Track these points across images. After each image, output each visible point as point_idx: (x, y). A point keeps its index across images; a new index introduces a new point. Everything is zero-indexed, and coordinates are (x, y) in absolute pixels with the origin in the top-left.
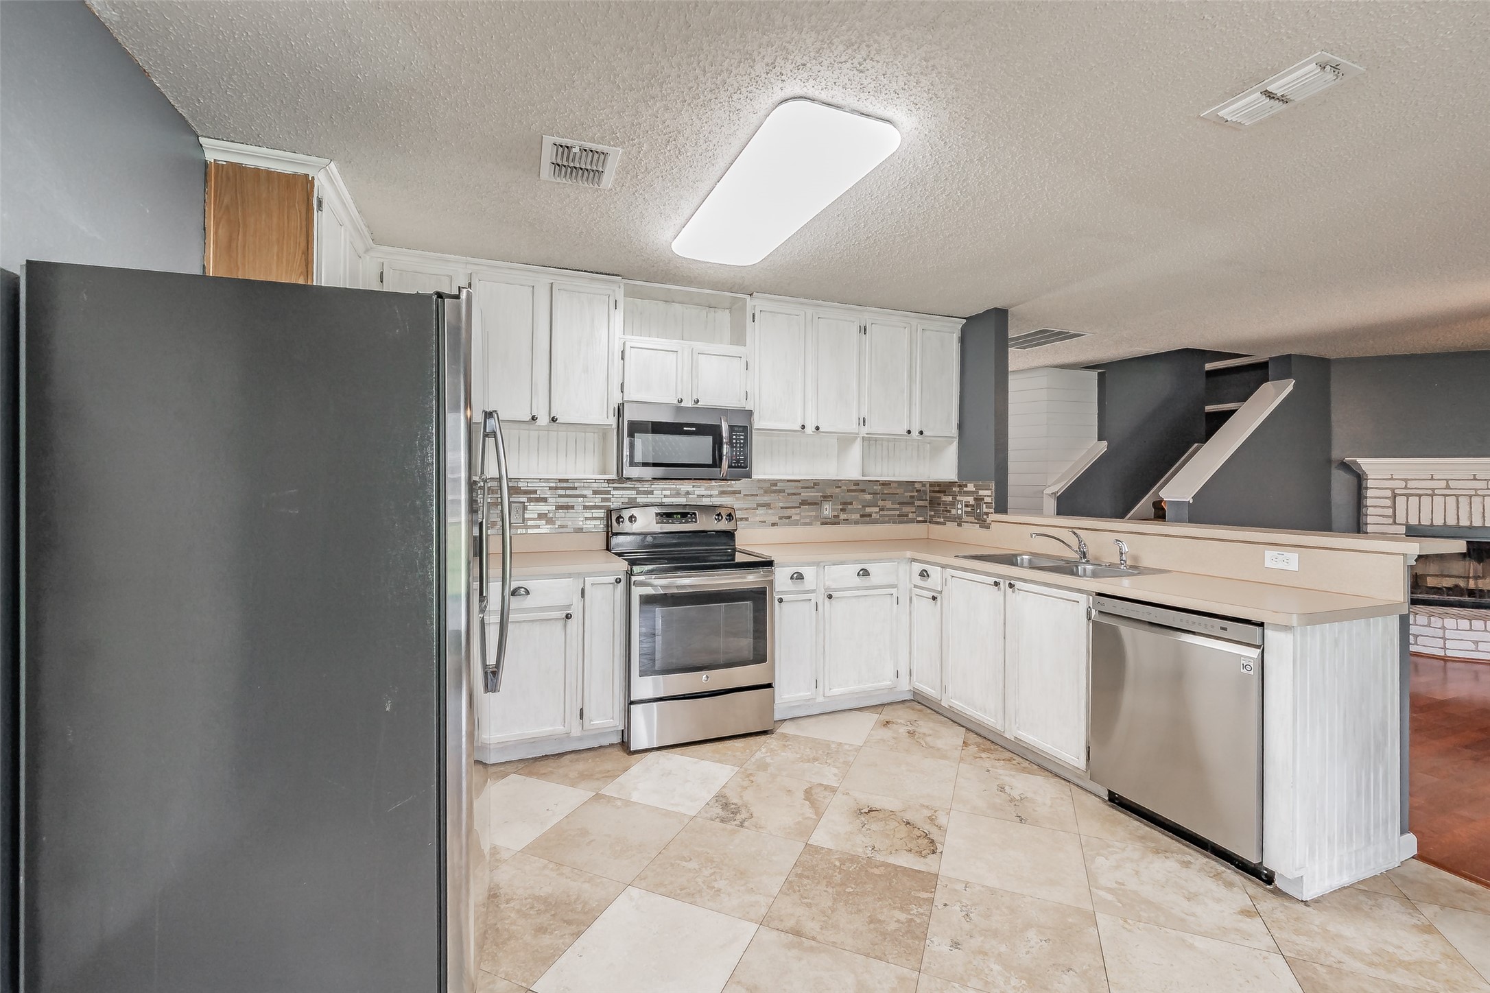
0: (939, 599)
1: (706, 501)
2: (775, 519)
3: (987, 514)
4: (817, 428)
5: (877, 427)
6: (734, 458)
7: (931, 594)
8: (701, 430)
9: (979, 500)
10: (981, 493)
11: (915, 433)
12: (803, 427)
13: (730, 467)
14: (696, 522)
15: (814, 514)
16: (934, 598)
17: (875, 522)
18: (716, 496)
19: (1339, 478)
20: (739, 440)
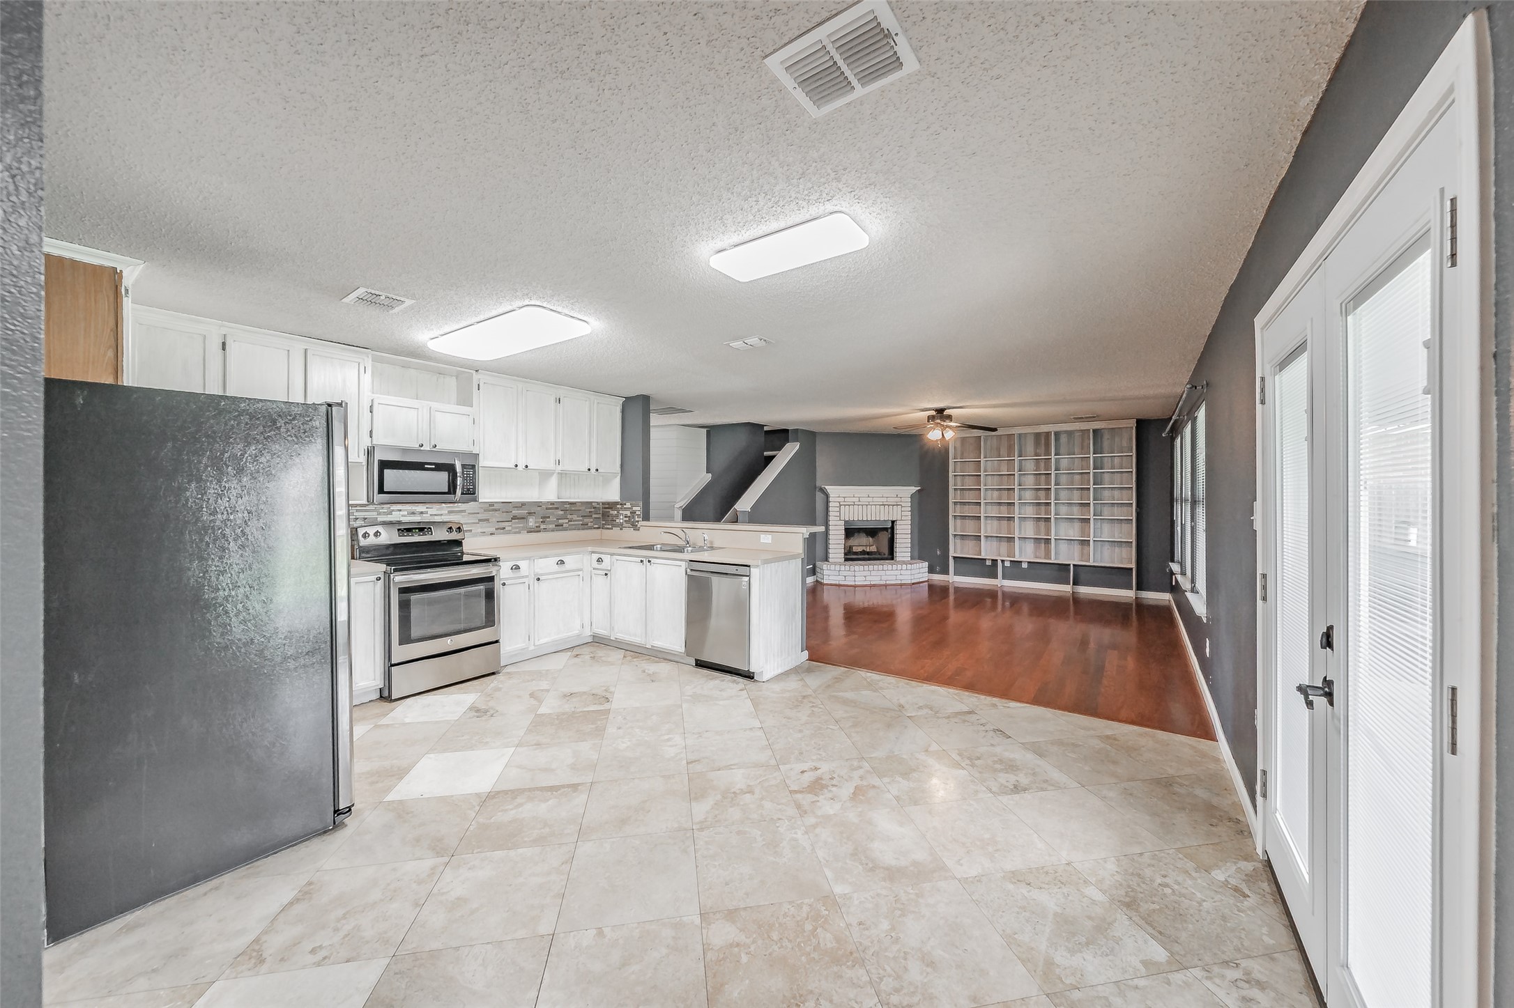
0: (609, 574)
1: (437, 519)
2: (493, 530)
3: (638, 521)
4: (527, 467)
5: (567, 466)
6: (465, 487)
7: (604, 572)
8: (439, 467)
9: (633, 513)
10: (634, 508)
11: (593, 470)
12: (516, 466)
13: (462, 494)
14: (432, 534)
15: (522, 525)
16: (606, 574)
17: (566, 529)
18: (446, 515)
19: (819, 496)
20: (469, 474)
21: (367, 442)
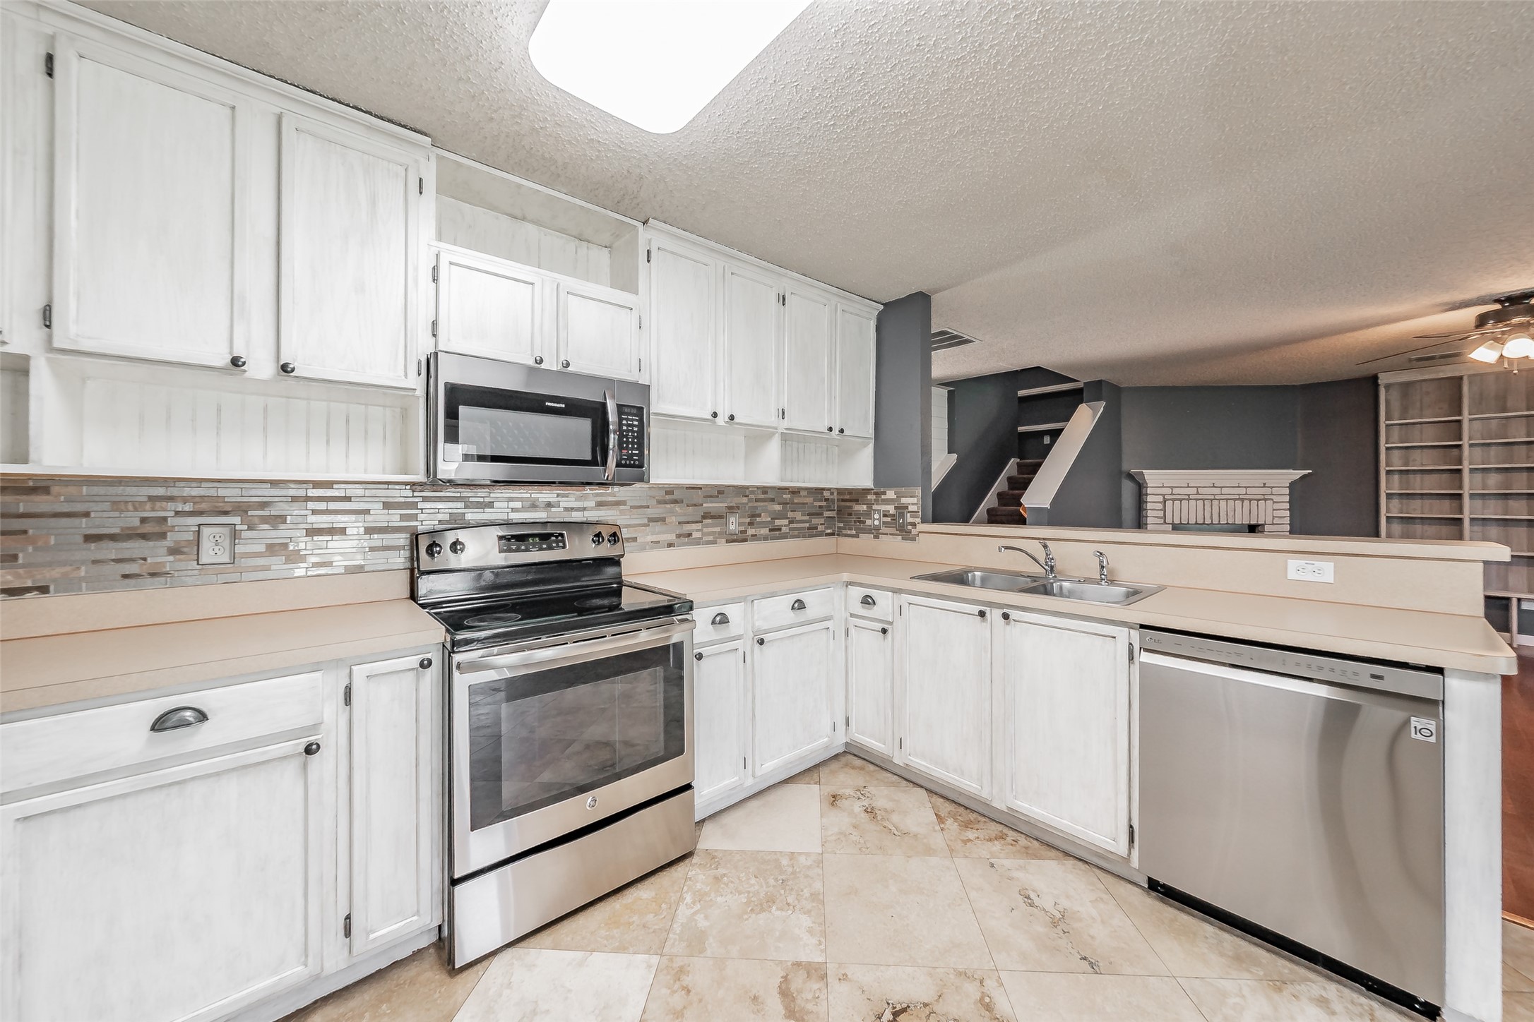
0: (890, 632)
1: (576, 516)
2: (671, 537)
3: (914, 525)
4: (732, 418)
5: (796, 421)
6: (625, 453)
7: (880, 626)
8: (573, 408)
9: (902, 509)
10: (904, 500)
11: (836, 431)
12: (715, 415)
13: (618, 465)
14: (564, 547)
15: (718, 529)
16: (884, 631)
17: (785, 537)
18: (592, 509)
19: (1127, 488)
20: (632, 425)
21: (425, 346)
